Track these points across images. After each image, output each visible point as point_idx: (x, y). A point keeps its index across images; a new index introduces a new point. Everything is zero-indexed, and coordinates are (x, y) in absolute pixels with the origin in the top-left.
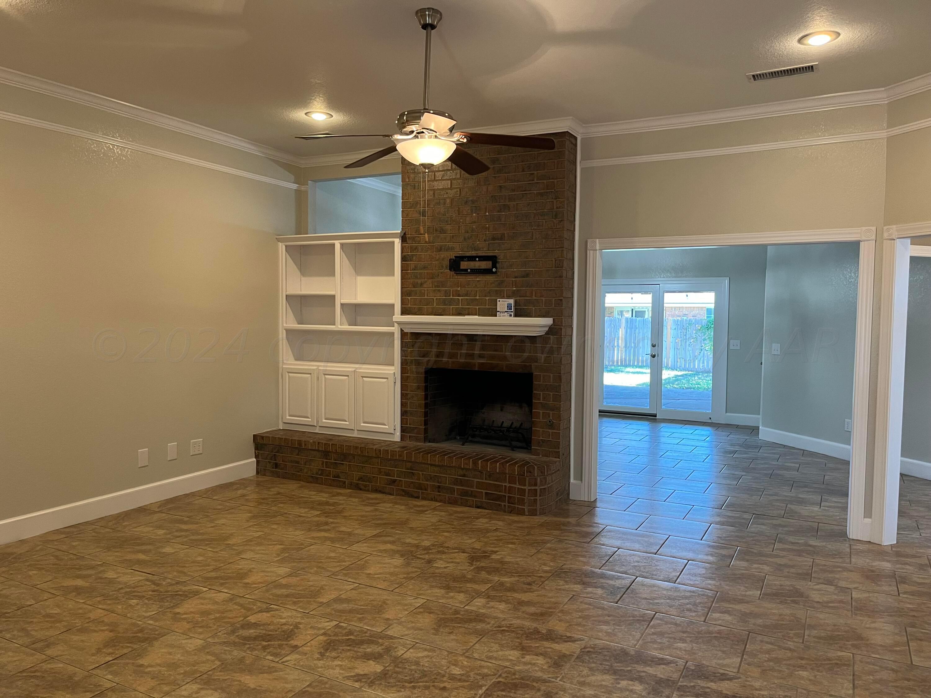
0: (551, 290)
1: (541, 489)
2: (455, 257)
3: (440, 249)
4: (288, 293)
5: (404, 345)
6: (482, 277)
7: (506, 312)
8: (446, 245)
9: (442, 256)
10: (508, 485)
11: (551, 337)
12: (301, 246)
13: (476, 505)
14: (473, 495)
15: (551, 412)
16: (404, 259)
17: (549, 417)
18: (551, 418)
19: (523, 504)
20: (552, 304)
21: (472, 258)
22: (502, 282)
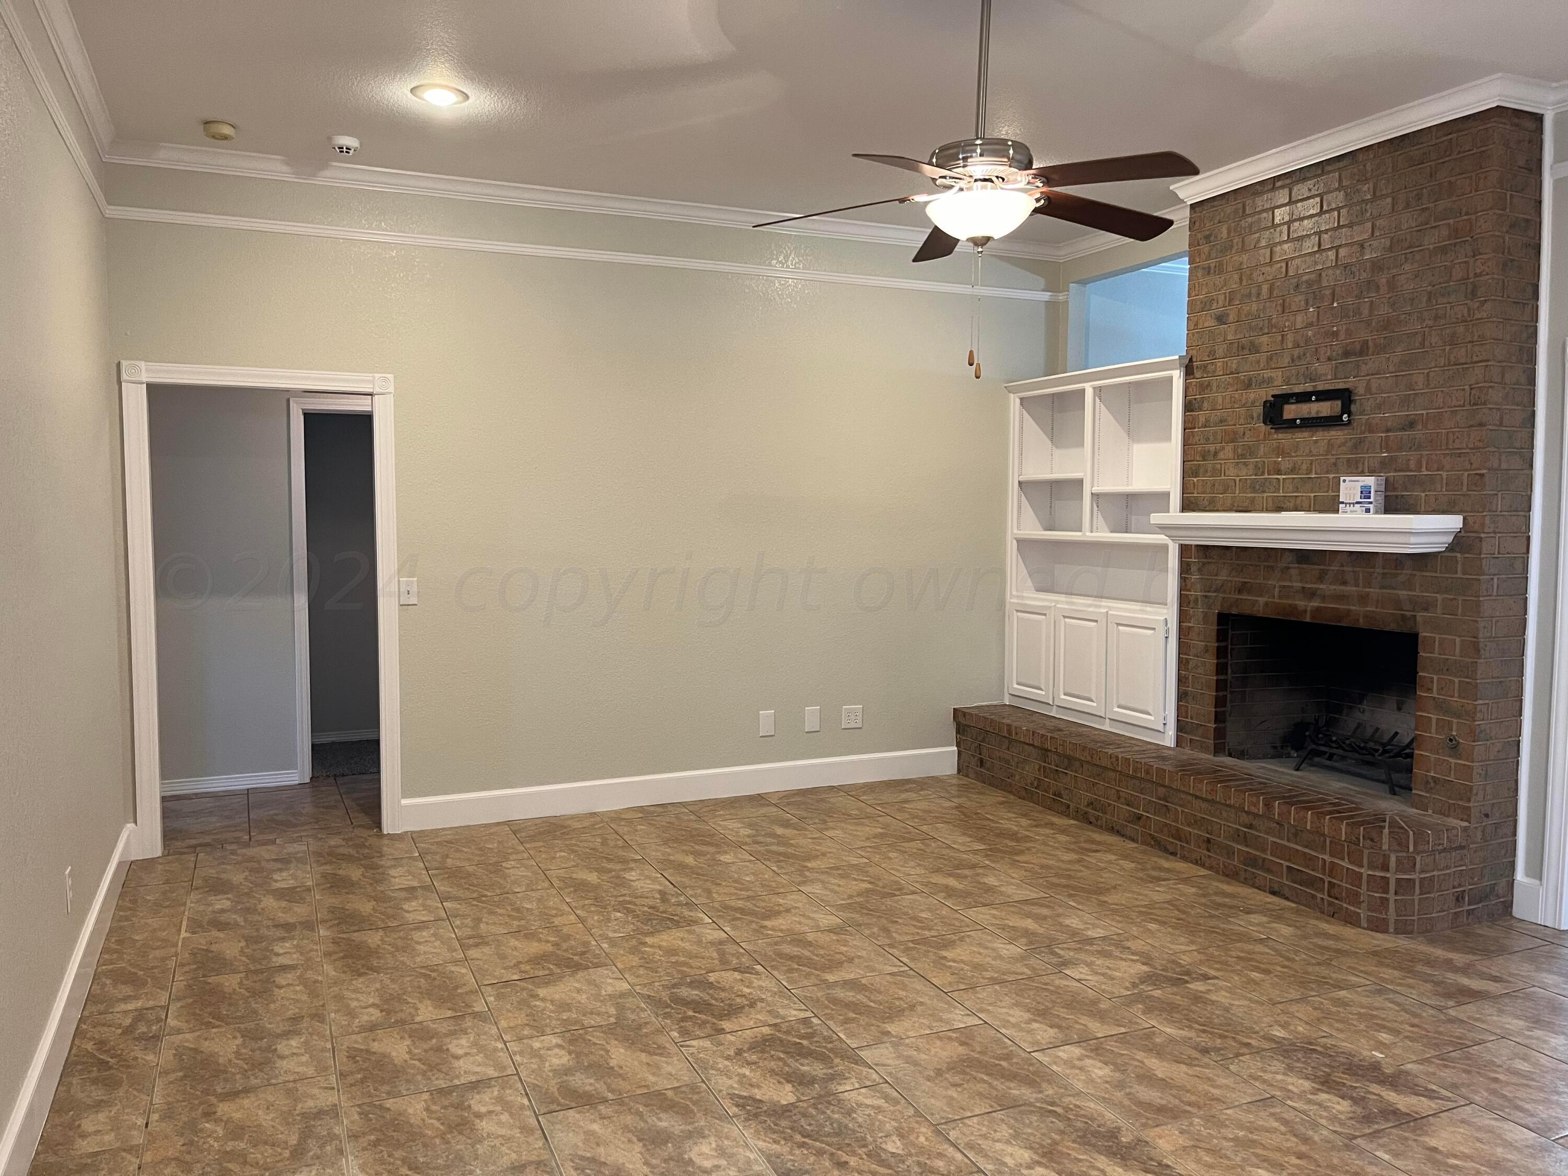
0: (1459, 455)
1: (1398, 880)
2: (1273, 396)
3: (1248, 385)
4: (1022, 478)
5: (1184, 569)
6: (1321, 433)
7: (1358, 503)
8: (1259, 374)
9: (1252, 396)
10: (1326, 857)
11: (1459, 555)
12: (1053, 395)
13: (1270, 887)
14: (1265, 866)
15: (1455, 721)
16: (1188, 407)
17: (1451, 730)
18: (1454, 733)
19: (1358, 904)
20: (1462, 484)
21: (1304, 397)
22: (1361, 441)
